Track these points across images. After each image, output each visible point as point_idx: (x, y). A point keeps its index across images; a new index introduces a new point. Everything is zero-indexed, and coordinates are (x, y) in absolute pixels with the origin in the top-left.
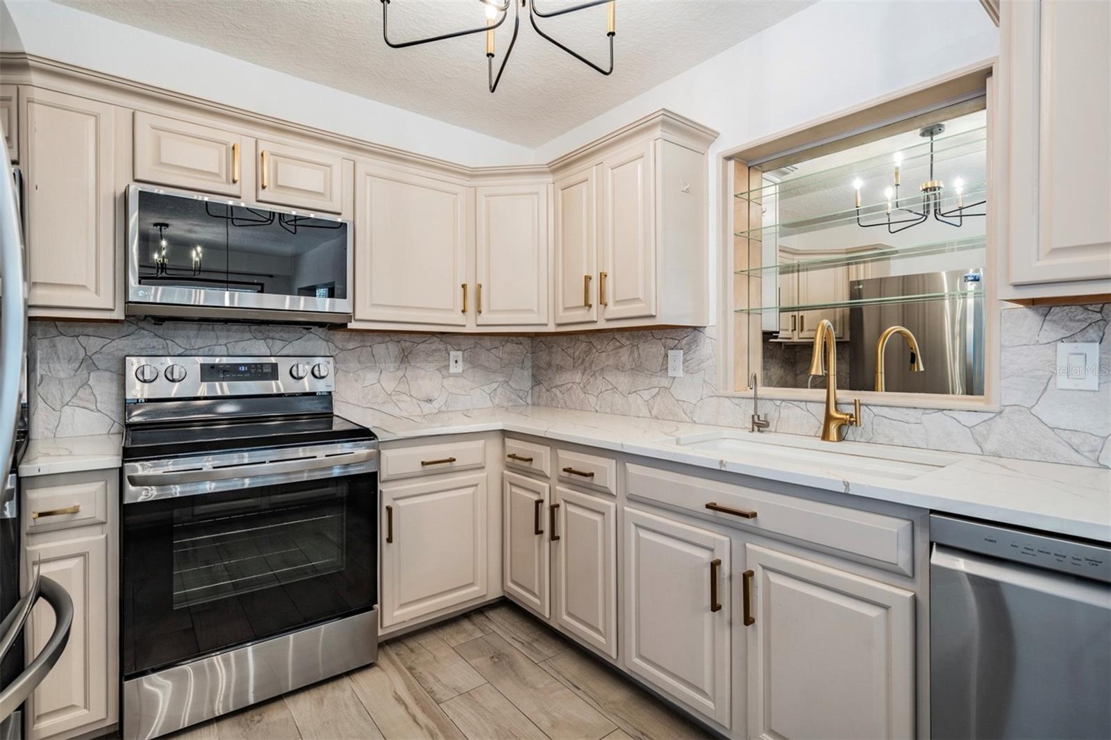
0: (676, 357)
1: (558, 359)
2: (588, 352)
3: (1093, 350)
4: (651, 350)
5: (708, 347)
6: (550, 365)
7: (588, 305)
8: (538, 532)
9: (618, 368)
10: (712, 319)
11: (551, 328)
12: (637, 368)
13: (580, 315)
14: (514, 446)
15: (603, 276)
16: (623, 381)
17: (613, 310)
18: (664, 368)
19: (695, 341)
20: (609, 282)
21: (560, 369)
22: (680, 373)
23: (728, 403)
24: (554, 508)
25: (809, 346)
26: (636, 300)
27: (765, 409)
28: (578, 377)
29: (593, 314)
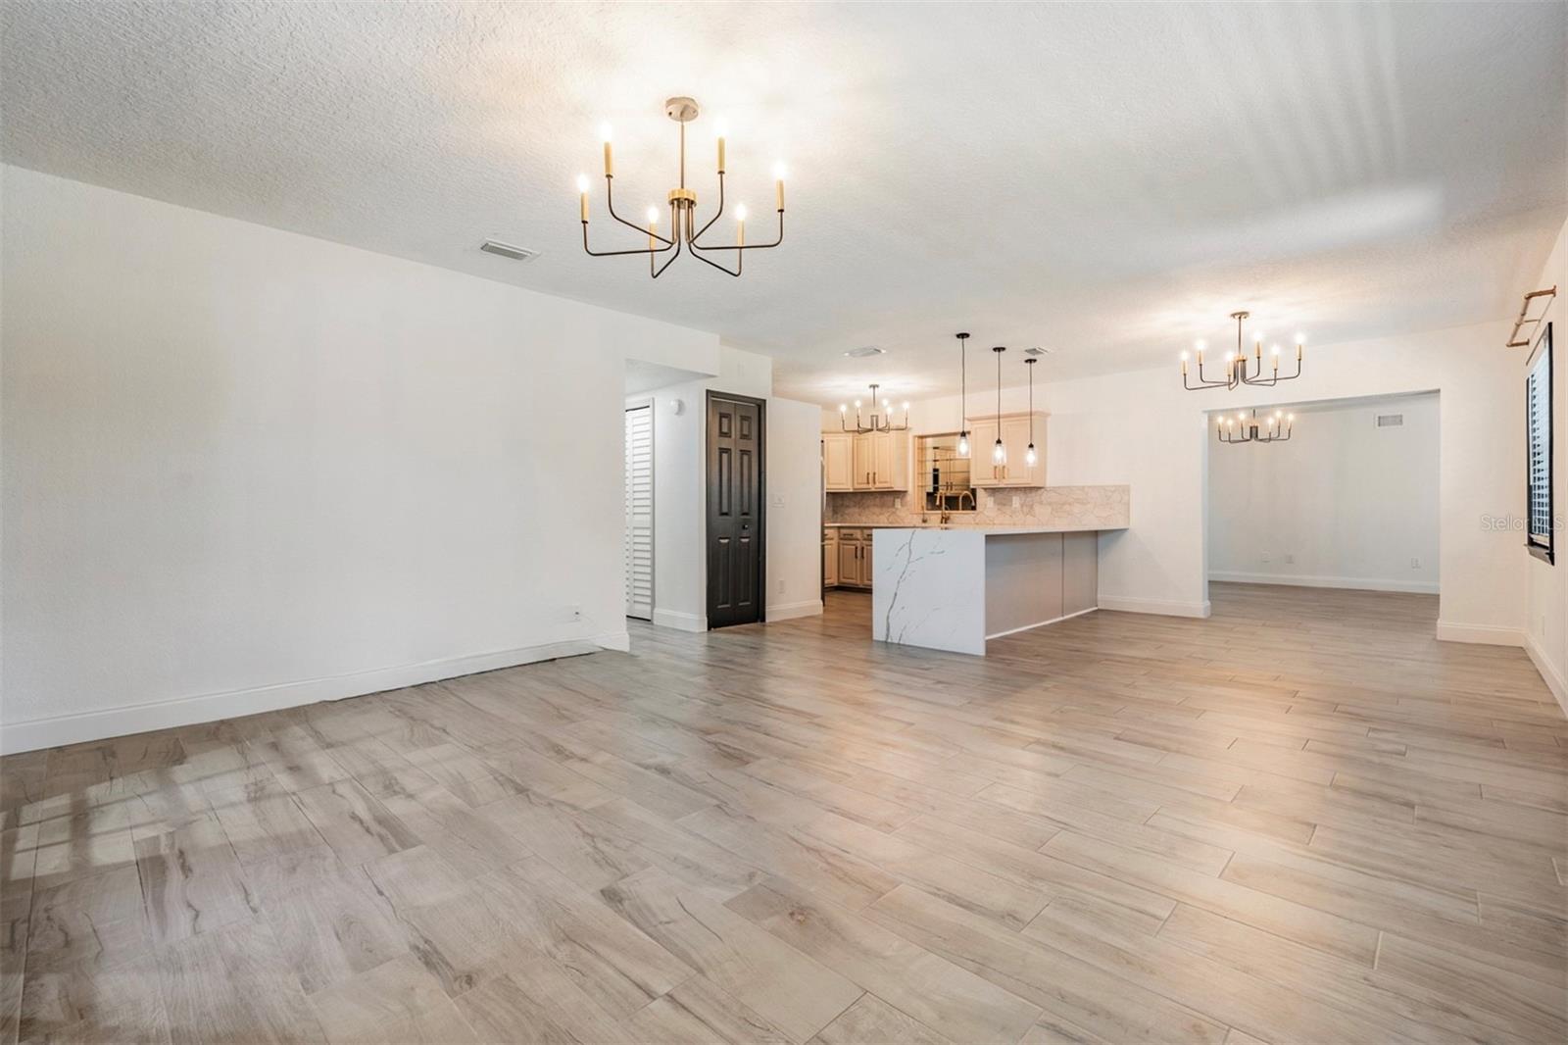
0: (898, 502)
1: (846, 503)
2: (862, 500)
3: (992, 499)
4: (889, 499)
5: (909, 498)
6: (842, 505)
7: (868, 483)
8: (856, 557)
9: (875, 505)
10: (910, 489)
11: (851, 491)
12: (882, 506)
13: (865, 486)
14: (843, 531)
15: (874, 474)
16: (877, 510)
17: (878, 485)
18: (894, 505)
19: (904, 496)
20: (877, 476)
21: (848, 507)
22: (899, 507)
23: (915, 516)
24: (863, 548)
25: (957, 498)
26: (886, 482)
27: (926, 516)
28: (856, 510)
29: (870, 486)
